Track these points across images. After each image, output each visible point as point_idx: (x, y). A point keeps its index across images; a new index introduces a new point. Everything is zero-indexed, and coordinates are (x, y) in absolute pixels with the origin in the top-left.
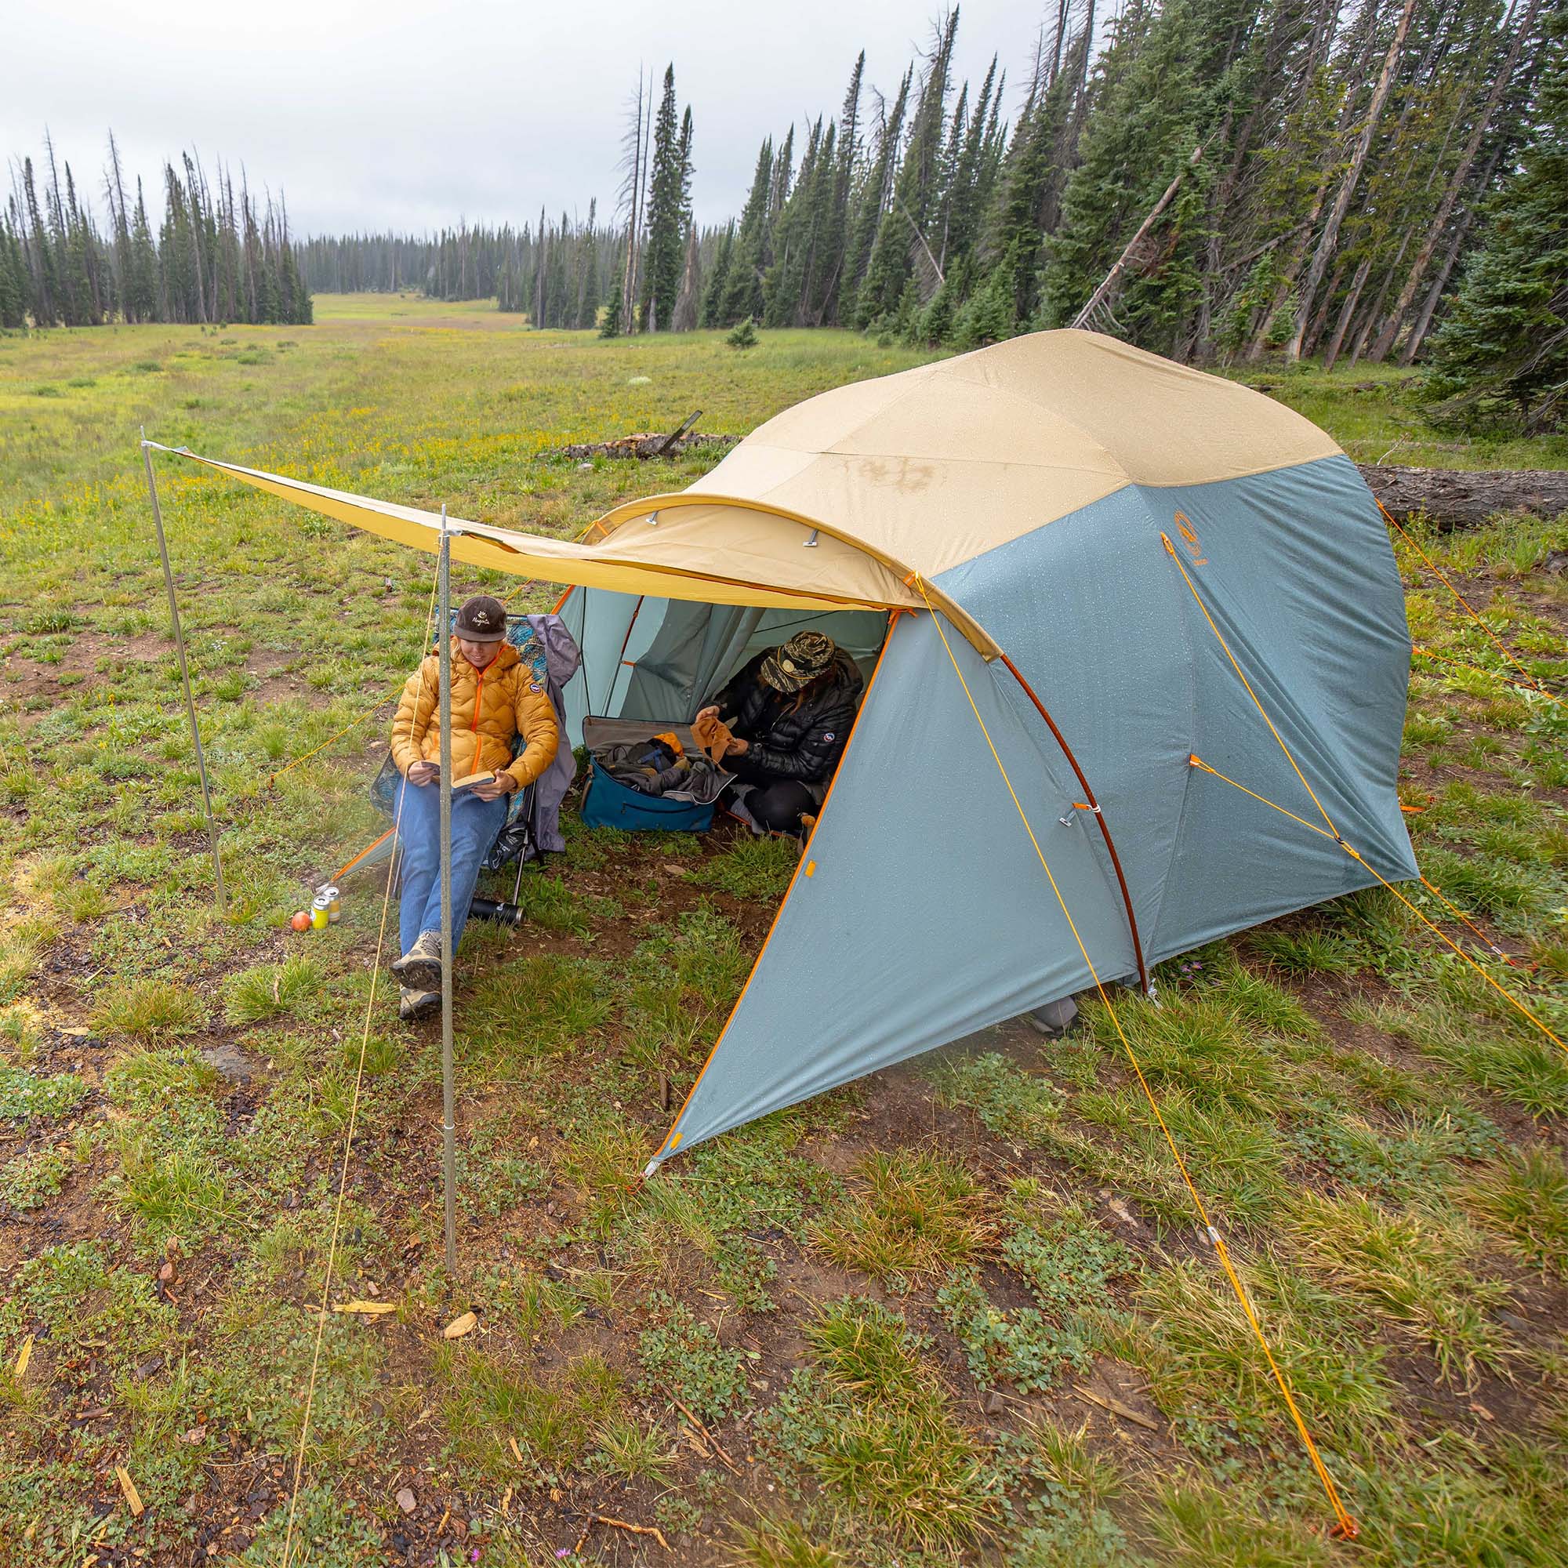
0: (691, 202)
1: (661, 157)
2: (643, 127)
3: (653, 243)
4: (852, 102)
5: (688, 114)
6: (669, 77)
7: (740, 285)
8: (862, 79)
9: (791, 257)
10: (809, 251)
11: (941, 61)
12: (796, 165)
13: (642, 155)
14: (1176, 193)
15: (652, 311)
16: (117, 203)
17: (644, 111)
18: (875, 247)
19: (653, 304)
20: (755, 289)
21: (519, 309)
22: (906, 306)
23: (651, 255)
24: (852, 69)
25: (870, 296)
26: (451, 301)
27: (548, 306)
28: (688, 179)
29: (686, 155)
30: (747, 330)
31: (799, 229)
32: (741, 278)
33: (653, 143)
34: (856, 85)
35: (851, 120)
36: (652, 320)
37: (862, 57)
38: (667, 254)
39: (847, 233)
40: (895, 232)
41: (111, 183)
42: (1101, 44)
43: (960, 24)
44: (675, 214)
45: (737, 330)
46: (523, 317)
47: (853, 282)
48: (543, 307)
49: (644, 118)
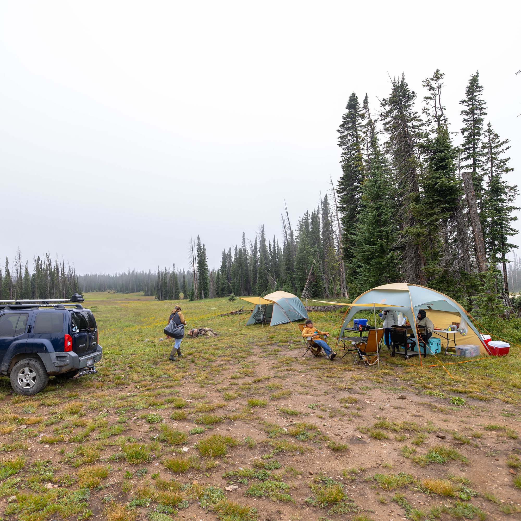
0: (208, 266)
1: (199, 255)
2: (194, 249)
3: (200, 276)
4: (244, 242)
5: (204, 245)
6: (199, 238)
7: (224, 286)
8: (245, 237)
9: (237, 279)
10: (241, 277)
11: (263, 235)
12: (233, 255)
13: (194, 255)
14: (313, 267)
15: (203, 293)
16: (19, 267)
17: (193, 245)
18: (258, 275)
19: (203, 292)
20: (228, 287)
21: (152, 295)
22: (269, 289)
23: (200, 279)
24: (242, 235)
25: (260, 287)
26: (127, 293)
27: (163, 293)
28: (206, 260)
29: (205, 255)
30: (233, 297)
31: (237, 271)
32: (223, 284)
33: (197, 253)
34: (244, 239)
35: (244, 246)
36: (203, 296)
37: (244, 233)
38: (205, 279)
39: (249, 272)
40: (262, 272)
41: (17, 262)
42: (296, 234)
43: (265, 228)
44: (205, 269)
45: (230, 297)
46: (154, 297)
47: (254, 284)
48: (161, 294)
49: (193, 247)
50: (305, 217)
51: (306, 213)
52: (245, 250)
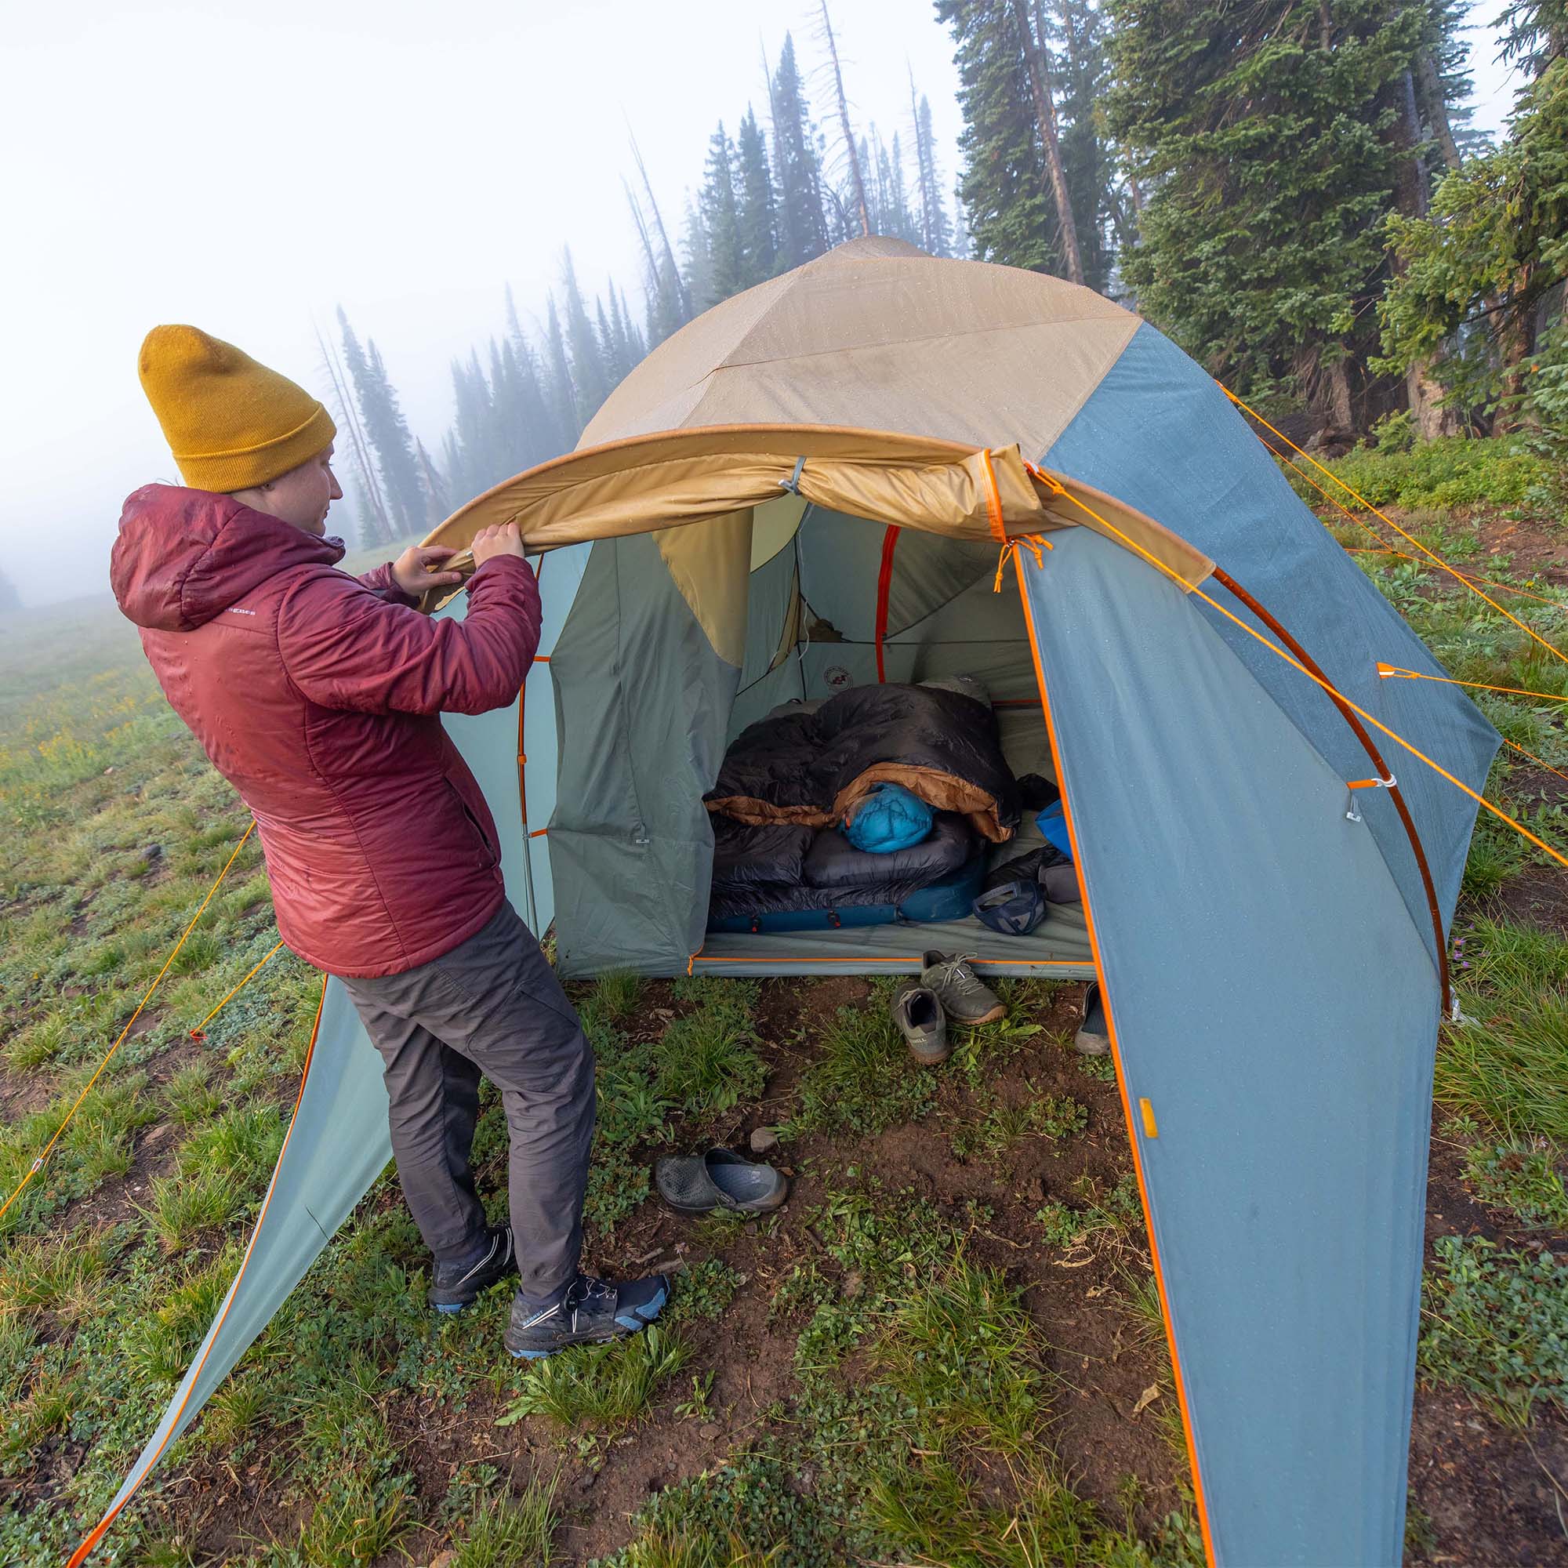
0: (405, 418)
1: (360, 383)
6: (342, 316)
12: (487, 376)
28: (394, 399)
33: (348, 372)
35: (518, 334)
50: (717, 149)
51: (715, 132)
52: (522, 348)
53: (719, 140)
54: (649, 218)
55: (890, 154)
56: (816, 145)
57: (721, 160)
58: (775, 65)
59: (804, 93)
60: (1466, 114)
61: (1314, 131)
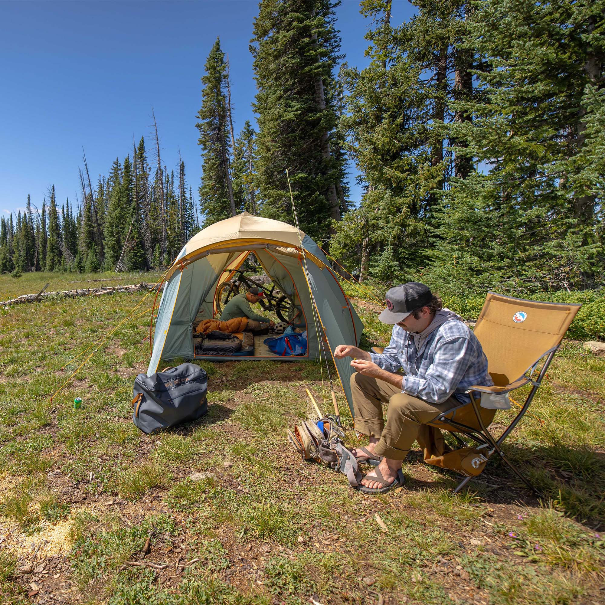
4: (29, 206)
9: (21, 252)
10: (27, 250)
11: (53, 198)
12: (15, 224)
18: (47, 247)
25: (50, 262)
30: (17, 273)
31: (21, 243)
34: (29, 203)
35: (30, 212)
37: (29, 195)
39: (37, 244)
43: (55, 189)
45: (14, 273)
47: (43, 258)
51: (116, 161)
52: (30, 217)
53: (117, 163)
54: (87, 183)
55: (170, 177)
56: (148, 170)
57: (116, 170)
58: (137, 145)
59: (146, 155)
60: (348, 196)
61: (310, 195)
